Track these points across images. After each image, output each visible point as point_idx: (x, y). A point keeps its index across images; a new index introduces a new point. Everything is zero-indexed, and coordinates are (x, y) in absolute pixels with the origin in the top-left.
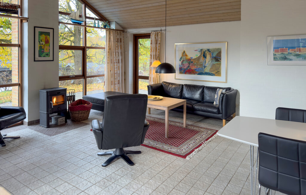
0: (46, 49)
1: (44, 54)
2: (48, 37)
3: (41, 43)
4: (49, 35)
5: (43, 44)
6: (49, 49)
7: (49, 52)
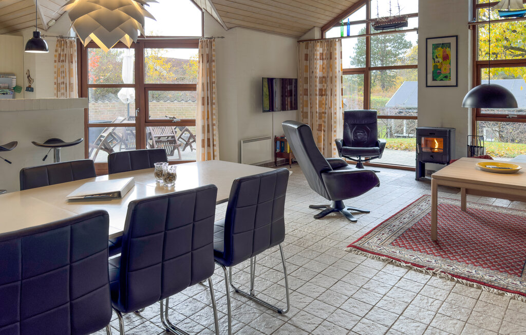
0: (444, 70)
1: (441, 76)
2: (448, 49)
3: (436, 60)
4: (450, 47)
5: (439, 62)
6: (450, 69)
7: (450, 73)
